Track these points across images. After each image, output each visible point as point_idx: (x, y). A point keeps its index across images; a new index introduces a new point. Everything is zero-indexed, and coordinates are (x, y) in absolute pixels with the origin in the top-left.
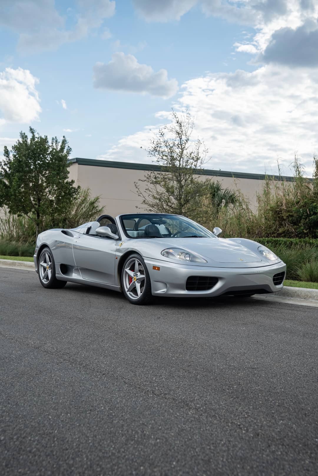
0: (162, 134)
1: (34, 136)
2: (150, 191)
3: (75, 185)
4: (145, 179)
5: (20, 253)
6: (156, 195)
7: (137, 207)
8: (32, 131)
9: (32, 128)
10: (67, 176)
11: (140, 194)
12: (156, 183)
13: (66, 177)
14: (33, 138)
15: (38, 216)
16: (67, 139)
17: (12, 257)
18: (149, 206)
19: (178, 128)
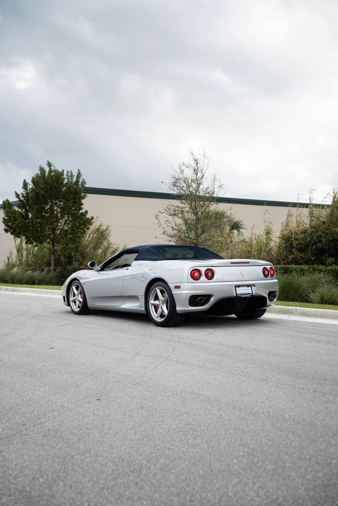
0: (182, 171)
1: (50, 169)
2: (169, 223)
3: (89, 216)
4: (164, 211)
5: (36, 281)
6: (175, 227)
7: (156, 237)
8: (49, 165)
9: (50, 162)
10: (81, 207)
11: (160, 226)
12: (174, 215)
13: (81, 209)
14: (50, 171)
15: (53, 245)
16: (82, 172)
17: (28, 286)
18: (167, 237)
19: (194, 165)
